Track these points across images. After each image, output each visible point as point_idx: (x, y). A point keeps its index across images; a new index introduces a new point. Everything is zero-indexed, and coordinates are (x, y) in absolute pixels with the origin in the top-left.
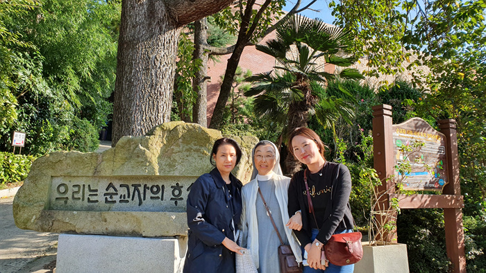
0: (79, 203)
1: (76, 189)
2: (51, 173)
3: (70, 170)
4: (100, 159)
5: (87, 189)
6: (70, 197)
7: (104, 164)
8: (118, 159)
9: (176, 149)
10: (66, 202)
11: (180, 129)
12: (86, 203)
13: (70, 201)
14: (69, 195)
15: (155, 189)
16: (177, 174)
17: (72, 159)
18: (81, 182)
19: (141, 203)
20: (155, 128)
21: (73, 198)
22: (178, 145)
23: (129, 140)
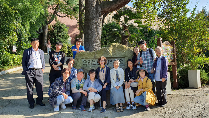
0: (90, 65)
1: (89, 62)
2: (82, 57)
3: (87, 57)
4: (96, 53)
5: (92, 62)
6: (87, 64)
7: (97, 55)
8: (101, 53)
9: (116, 50)
11: (116, 45)
12: (92, 65)
13: (87, 65)
14: (87, 63)
15: (111, 61)
16: (117, 57)
17: (87, 54)
18: (90, 60)
19: (107, 64)
20: (110, 45)
21: (88, 64)
22: (116, 49)
23: (104, 48)
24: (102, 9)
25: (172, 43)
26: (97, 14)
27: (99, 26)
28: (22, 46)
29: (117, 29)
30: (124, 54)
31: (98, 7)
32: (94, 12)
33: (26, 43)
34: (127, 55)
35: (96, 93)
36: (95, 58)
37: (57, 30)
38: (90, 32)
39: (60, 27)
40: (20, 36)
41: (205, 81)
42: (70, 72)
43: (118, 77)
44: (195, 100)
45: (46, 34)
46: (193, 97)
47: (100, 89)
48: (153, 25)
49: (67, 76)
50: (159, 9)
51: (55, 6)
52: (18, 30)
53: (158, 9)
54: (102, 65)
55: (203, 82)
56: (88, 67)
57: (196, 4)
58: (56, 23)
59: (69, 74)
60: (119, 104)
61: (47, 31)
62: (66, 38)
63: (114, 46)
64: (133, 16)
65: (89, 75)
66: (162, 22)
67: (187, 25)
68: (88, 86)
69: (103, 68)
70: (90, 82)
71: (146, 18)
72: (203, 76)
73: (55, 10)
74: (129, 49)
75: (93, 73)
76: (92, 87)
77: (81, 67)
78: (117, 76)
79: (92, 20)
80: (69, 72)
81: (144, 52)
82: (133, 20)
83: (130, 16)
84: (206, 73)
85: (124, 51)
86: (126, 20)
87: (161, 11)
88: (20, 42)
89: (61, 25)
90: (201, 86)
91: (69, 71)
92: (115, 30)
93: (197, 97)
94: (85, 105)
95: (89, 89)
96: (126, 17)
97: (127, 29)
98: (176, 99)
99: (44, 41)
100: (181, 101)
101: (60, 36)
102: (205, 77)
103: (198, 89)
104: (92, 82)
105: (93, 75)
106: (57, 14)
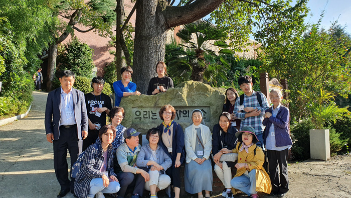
0: (147, 120)
1: (145, 113)
2: (132, 105)
3: (142, 104)
4: (158, 98)
5: (151, 113)
6: (142, 117)
7: (160, 101)
8: (168, 98)
9: (193, 94)
10: (140, 120)
11: (194, 84)
12: (151, 119)
13: (142, 119)
14: (142, 116)
15: (185, 112)
16: (196, 105)
17: (143, 99)
18: (147, 110)
19: (178, 119)
20: (184, 84)
21: (144, 117)
22: (194, 92)
23: (173, 90)
24: (166, 20)
25: (283, 82)
26: (157, 27)
27: (161, 49)
28: (11, 81)
29: (185, 56)
30: (209, 100)
31: (160, 16)
32: (152, 24)
33: (20, 75)
34: (213, 102)
35: (162, 172)
36: (156, 106)
37: (74, 54)
38: (145, 60)
39: (79, 48)
40: (10, 63)
41: (337, 147)
42: (114, 132)
43: (200, 142)
44: (333, 184)
45: (55, 60)
46: (329, 178)
47: (168, 165)
48: (245, 51)
49: (109, 139)
50: (258, 24)
51: (71, 12)
52: (6, 52)
53: (256, 23)
54: (168, 121)
55: (333, 149)
56: (144, 123)
57: (320, 17)
58: (71, 41)
59: (112, 137)
60: (204, 193)
61: (55, 55)
62: (89, 68)
63: (191, 86)
64: (213, 34)
65: (148, 138)
66: (262, 45)
67: (304, 52)
68: (145, 159)
69: (168, 126)
70: (149, 150)
71: (232, 37)
72: (334, 139)
73: (71, 19)
74: (217, 92)
75: (155, 135)
76: (153, 160)
77: (131, 123)
78: (199, 139)
79: (148, 38)
80: (112, 132)
81: (247, 97)
82: (213, 41)
83: (209, 33)
84: (338, 135)
85: (208, 94)
86: (201, 41)
87: (262, 27)
88: (9, 73)
89: (81, 45)
90: (331, 156)
91: (113, 130)
92: (183, 56)
93: (334, 178)
94: (141, 195)
95: (149, 163)
96: (200, 35)
97: (202, 57)
98: (300, 182)
99: (50, 72)
100: (310, 185)
101: (78, 65)
102: (337, 141)
103: (327, 163)
104: (154, 152)
105: (154, 138)
106: (75, 26)
